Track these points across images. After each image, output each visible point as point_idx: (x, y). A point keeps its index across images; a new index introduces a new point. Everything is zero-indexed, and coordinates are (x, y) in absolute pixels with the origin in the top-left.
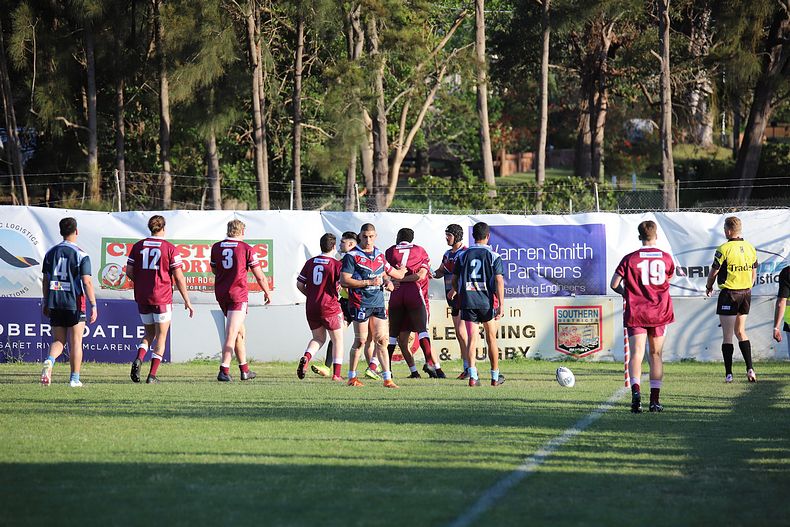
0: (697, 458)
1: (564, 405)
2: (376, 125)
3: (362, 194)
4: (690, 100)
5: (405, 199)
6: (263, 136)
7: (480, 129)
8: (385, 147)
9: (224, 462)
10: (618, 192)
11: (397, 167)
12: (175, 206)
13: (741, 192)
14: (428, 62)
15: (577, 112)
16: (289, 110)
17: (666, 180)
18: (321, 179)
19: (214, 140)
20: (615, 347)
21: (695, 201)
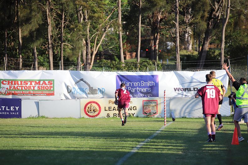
0: (187, 148)
1: (146, 131)
2: (87, 44)
3: (82, 65)
4: (185, 36)
5: (96, 66)
6: (51, 47)
7: (119, 45)
8: (90, 50)
9: (38, 149)
10: (162, 65)
11: (93, 57)
12: (23, 69)
13: (201, 65)
14: (103, 24)
15: (150, 40)
16: (59, 39)
17: (177, 61)
18: (69, 60)
19: (35, 48)
20: (161, 113)
21: (186, 68)
